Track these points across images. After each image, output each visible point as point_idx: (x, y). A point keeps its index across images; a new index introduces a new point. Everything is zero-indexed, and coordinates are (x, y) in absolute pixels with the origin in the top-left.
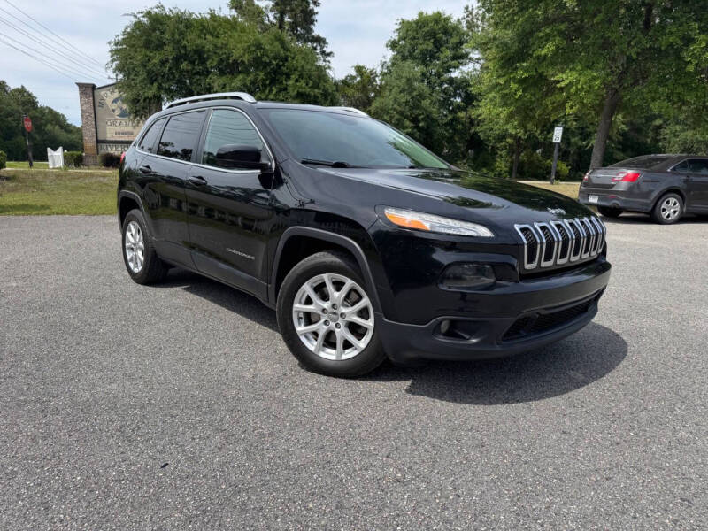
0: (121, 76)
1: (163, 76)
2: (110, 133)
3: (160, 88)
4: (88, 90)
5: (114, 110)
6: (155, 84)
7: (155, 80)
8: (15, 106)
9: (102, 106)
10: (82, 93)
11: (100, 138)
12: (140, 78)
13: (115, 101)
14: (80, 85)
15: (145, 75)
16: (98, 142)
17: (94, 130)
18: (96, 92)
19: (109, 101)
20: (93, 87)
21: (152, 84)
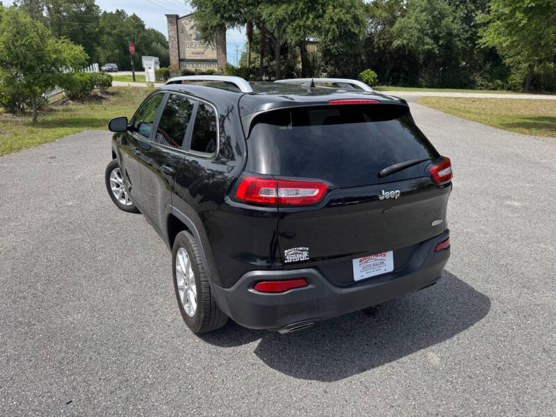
0: (196, 8)
1: (224, 8)
2: (189, 53)
3: (222, 17)
4: (174, 19)
5: (191, 35)
6: (219, 15)
7: (219, 11)
8: (131, 29)
9: (183, 32)
10: (169, 22)
11: (182, 57)
12: (208, 10)
13: (192, 28)
14: (168, 16)
15: (211, 8)
16: (180, 60)
17: (177, 51)
18: (179, 21)
19: (187, 28)
20: (177, 17)
21: (216, 15)
